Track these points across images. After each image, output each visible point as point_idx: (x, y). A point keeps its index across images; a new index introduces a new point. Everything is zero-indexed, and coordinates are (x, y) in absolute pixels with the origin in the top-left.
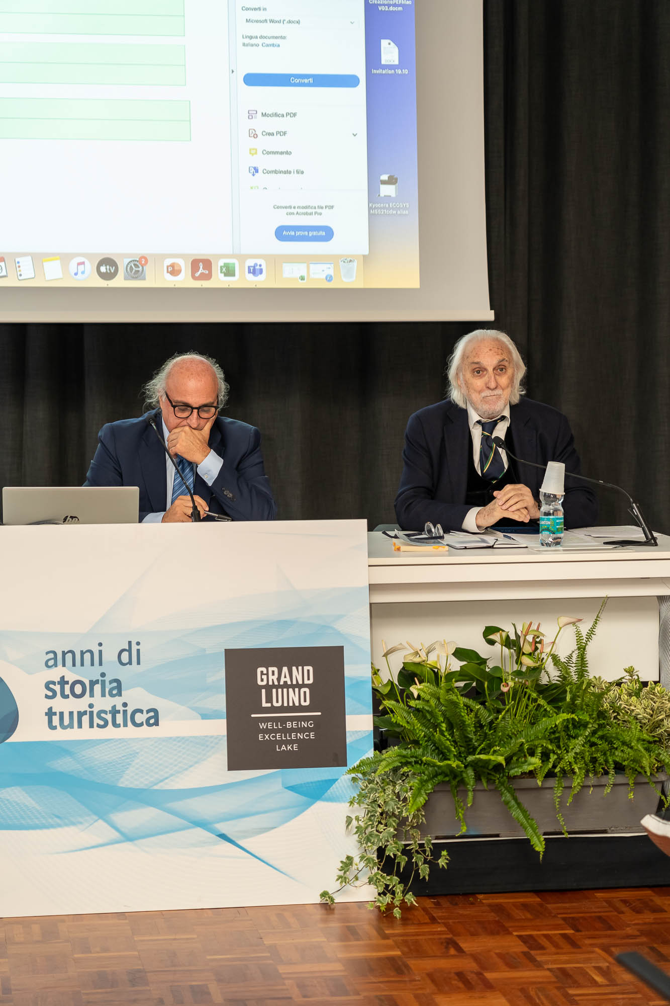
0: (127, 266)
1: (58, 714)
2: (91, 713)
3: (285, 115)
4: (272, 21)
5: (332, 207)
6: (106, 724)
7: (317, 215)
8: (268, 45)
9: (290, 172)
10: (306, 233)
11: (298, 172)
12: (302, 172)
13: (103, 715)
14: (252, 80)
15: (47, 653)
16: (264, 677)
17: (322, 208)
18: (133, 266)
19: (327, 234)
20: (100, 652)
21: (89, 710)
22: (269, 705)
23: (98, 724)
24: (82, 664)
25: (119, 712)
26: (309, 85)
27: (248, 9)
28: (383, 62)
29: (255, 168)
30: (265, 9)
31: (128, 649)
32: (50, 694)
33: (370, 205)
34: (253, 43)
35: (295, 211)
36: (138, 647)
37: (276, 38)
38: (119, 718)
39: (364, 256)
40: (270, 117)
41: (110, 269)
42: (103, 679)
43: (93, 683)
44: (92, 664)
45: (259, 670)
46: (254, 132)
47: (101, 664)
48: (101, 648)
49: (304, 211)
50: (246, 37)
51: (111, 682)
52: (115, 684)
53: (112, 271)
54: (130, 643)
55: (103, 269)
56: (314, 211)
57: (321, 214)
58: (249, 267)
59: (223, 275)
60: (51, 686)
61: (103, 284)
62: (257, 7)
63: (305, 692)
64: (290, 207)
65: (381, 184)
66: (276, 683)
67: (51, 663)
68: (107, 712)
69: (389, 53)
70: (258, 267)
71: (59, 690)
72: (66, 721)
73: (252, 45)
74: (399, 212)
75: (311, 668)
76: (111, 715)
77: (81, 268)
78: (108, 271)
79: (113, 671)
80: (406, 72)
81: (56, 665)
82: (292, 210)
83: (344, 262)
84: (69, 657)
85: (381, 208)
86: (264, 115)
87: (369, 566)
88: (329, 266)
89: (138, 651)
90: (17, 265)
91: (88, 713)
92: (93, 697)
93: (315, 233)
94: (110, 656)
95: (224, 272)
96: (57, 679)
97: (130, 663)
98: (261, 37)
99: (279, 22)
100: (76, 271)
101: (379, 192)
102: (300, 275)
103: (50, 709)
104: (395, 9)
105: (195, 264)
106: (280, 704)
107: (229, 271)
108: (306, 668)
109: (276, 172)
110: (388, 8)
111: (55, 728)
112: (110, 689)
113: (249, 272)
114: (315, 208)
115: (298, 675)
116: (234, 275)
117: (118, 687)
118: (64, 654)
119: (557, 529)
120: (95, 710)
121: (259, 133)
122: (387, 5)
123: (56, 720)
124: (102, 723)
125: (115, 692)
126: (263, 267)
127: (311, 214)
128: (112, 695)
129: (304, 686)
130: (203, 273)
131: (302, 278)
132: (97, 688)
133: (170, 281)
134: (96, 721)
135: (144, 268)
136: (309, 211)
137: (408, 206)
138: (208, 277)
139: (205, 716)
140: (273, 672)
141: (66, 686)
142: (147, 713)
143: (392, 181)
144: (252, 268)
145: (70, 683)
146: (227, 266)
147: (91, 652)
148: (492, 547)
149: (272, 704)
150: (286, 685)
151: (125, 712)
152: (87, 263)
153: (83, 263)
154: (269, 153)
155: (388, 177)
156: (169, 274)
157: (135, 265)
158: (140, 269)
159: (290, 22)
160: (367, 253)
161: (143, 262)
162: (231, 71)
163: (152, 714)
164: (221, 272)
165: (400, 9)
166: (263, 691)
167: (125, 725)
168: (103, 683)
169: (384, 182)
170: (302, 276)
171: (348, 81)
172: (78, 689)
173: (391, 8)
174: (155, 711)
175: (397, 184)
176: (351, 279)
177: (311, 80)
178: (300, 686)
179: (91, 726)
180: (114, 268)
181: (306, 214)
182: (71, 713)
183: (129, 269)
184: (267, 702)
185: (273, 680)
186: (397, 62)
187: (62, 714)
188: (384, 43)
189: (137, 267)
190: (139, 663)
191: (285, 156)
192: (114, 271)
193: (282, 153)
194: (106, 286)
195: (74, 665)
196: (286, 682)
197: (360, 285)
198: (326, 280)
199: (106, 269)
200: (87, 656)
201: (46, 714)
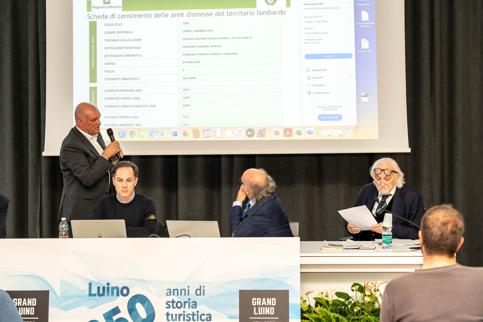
0: (258, 132)
1: (171, 315)
2: (184, 315)
3: (322, 70)
4: (316, 33)
5: (341, 107)
6: (190, 320)
7: (335, 110)
8: (315, 43)
9: (324, 93)
10: (331, 117)
11: (327, 93)
12: (329, 93)
13: (189, 316)
14: (308, 57)
15: (167, 290)
16: (255, 302)
17: (337, 107)
18: (260, 132)
19: (339, 117)
20: (188, 290)
21: (183, 313)
22: (257, 314)
23: (187, 319)
24: (181, 295)
25: (195, 315)
26: (331, 58)
27: (306, 29)
28: (362, 48)
29: (310, 92)
30: (313, 29)
31: (199, 289)
32: (168, 306)
33: (357, 106)
34: (309, 42)
35: (326, 108)
36: (204, 288)
37: (318, 40)
38: (195, 317)
39: (355, 126)
40: (316, 71)
41: (251, 133)
42: (189, 301)
43: (185, 303)
44: (185, 295)
45: (253, 299)
46: (309, 77)
47: (188, 295)
48: (188, 288)
49: (330, 108)
50: (306, 40)
51: (192, 302)
52: (194, 303)
53: (252, 134)
54: (200, 286)
55: (249, 133)
56: (334, 108)
57: (337, 109)
58: (307, 131)
59: (297, 135)
60: (168, 303)
61: (248, 139)
62: (310, 28)
63: (272, 309)
64: (324, 107)
65: (362, 97)
66: (260, 305)
67: (169, 294)
68: (190, 314)
69: (365, 44)
70: (311, 131)
71: (172, 304)
72: (174, 318)
73: (308, 43)
74: (369, 108)
75: (275, 299)
76: (192, 316)
77: (240, 133)
78: (251, 134)
79: (193, 298)
80: (372, 51)
81: (170, 295)
82: (325, 108)
83: (347, 129)
84: (176, 291)
85: (362, 107)
86: (313, 70)
87: (300, 257)
88: (340, 130)
89: (204, 290)
90: (215, 132)
91: (183, 315)
92: (185, 308)
93: (334, 117)
94: (192, 291)
95: (297, 134)
96: (171, 300)
97: (200, 295)
98: (312, 40)
99: (319, 33)
100: (238, 134)
101: (361, 100)
102: (328, 134)
103: (168, 313)
104: (367, 26)
105: (285, 130)
106: (261, 314)
107: (299, 133)
108: (273, 299)
109: (318, 93)
110: (364, 26)
111: (169, 320)
112: (192, 305)
113: (307, 133)
114: (334, 107)
115: (269, 301)
116: (301, 135)
117: (195, 304)
118: (174, 290)
119: (389, 242)
120: (186, 314)
121: (311, 78)
122: (363, 25)
123: (170, 317)
124: (188, 319)
125: (194, 306)
126: (313, 131)
127: (333, 110)
128: (193, 308)
129: (272, 306)
130: (289, 134)
131: (329, 136)
132: (187, 305)
133: (275, 137)
134: (186, 318)
135: (265, 132)
136: (332, 108)
137: (373, 106)
138: (291, 135)
139: (230, 318)
140: (259, 300)
141: (174, 303)
142: (207, 316)
143: (366, 96)
144: (308, 132)
145: (176, 302)
146: (298, 131)
147: (185, 290)
148: (358, 249)
149: (258, 314)
150: (264, 306)
151: (198, 315)
152: (242, 131)
153: (241, 131)
154: (315, 85)
155: (365, 94)
156: (275, 135)
157: (261, 131)
158: (263, 133)
159: (323, 33)
160: (356, 125)
161: (264, 130)
162: (300, 54)
163: (209, 316)
164: (296, 134)
165: (369, 26)
166: (255, 308)
167: (198, 320)
168: (189, 302)
169: (363, 96)
170: (329, 135)
171: (348, 56)
172: (179, 305)
173: (366, 26)
174: (210, 315)
175: (369, 97)
176: (349, 136)
177: (332, 56)
178: (270, 306)
179: (184, 320)
180: (253, 132)
181: (331, 109)
182: (176, 315)
183: (259, 133)
184: (256, 313)
185: (259, 303)
186: (368, 48)
187: (172, 315)
188: (363, 40)
189: (262, 132)
190: (204, 295)
191: (322, 87)
192: (253, 134)
193: (321, 85)
194: (250, 140)
195: (178, 295)
196: (264, 304)
197: (353, 138)
198: (339, 137)
199: (250, 133)
200: (183, 291)
201: (166, 315)
